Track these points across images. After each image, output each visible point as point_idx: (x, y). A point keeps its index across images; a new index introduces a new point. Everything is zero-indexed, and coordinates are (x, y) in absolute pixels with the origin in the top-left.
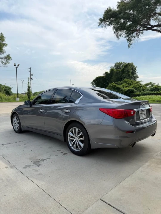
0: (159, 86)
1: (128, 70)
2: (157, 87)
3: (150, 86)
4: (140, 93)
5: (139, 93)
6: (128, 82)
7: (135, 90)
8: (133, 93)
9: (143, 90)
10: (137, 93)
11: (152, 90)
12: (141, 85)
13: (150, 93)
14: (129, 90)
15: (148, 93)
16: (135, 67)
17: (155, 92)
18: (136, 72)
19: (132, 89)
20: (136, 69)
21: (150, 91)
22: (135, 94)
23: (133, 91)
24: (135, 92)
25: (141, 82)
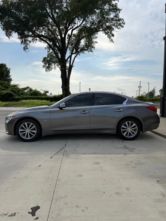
0: (37, 91)
1: (3, 71)
2: (35, 92)
3: (28, 91)
4: (20, 97)
5: (18, 97)
6: (4, 85)
7: (14, 94)
8: (12, 96)
9: (22, 94)
10: (16, 97)
11: (31, 95)
12: (19, 88)
13: (30, 98)
14: (7, 93)
15: (28, 97)
16: (8, 69)
17: (35, 97)
18: (10, 75)
19: (10, 92)
20: (9, 72)
21: (29, 95)
22: (15, 98)
23: (12, 94)
24: (14, 96)
25: (18, 86)
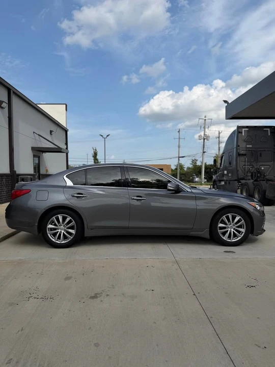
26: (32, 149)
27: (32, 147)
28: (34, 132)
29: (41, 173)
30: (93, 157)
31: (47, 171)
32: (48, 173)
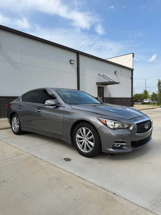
26: (96, 84)
27: (96, 83)
28: (99, 74)
29: (105, 96)
30: (158, 85)
31: (110, 96)
32: (111, 97)
